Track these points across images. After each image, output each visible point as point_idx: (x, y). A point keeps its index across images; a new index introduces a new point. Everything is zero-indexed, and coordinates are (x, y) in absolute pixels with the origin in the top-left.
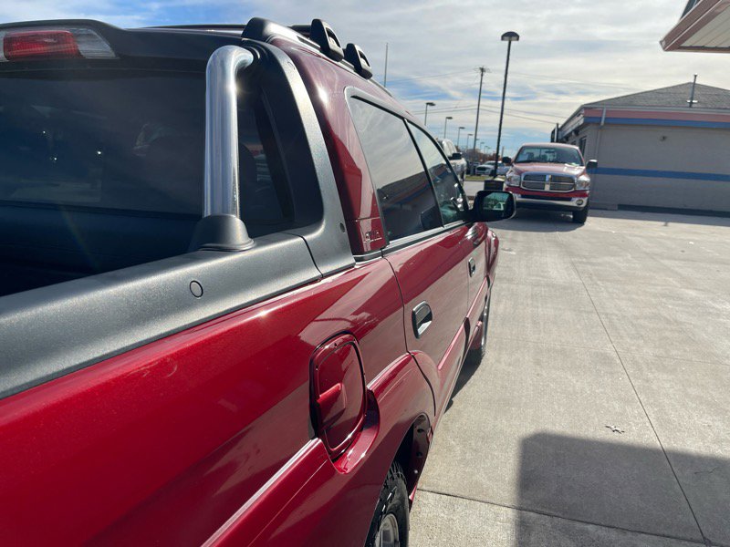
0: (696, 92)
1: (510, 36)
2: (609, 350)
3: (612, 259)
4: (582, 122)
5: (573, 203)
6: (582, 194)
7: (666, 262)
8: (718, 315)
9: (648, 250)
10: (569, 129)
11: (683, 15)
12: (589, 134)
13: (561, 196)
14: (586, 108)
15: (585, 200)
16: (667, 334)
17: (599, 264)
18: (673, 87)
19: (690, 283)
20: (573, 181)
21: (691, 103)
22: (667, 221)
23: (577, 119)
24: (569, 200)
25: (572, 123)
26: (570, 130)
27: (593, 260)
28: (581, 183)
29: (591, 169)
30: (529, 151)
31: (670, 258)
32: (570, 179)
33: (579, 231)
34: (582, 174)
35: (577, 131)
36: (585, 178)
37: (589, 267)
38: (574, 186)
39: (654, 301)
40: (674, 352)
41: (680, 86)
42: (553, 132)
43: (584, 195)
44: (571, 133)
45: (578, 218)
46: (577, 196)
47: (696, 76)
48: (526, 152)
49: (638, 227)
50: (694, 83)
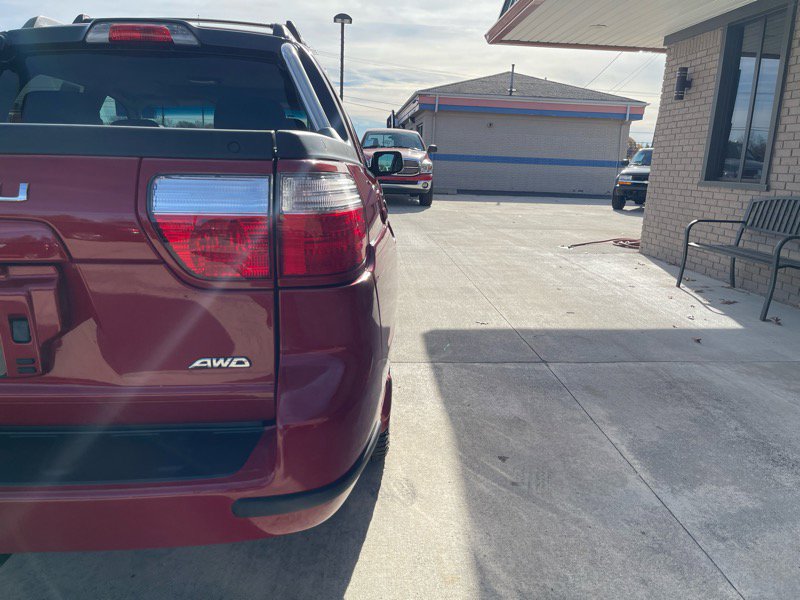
0: (515, 81)
1: (343, 18)
2: (470, 285)
3: (460, 231)
4: (417, 109)
5: (419, 186)
6: (426, 177)
7: (502, 230)
8: (543, 260)
9: (487, 223)
10: (405, 116)
11: (501, 15)
12: (425, 120)
13: (408, 179)
14: (420, 95)
15: (429, 183)
16: (509, 273)
17: (450, 235)
18: (495, 76)
19: (522, 243)
20: (418, 165)
21: (511, 91)
22: (499, 201)
23: (412, 106)
24: (416, 183)
25: (408, 110)
26: (407, 117)
27: (443, 232)
28: (425, 167)
29: (432, 153)
30: (375, 137)
31: (503, 228)
32: (415, 163)
33: (427, 212)
34: (425, 158)
35: (412, 118)
36: (427, 162)
37: (443, 237)
38: (419, 170)
39: (496, 255)
40: (514, 283)
41: (501, 74)
42: (389, 120)
43: (428, 178)
44: (407, 120)
45: (425, 201)
46: (421, 180)
47: (513, 66)
48: (370, 137)
49: (476, 207)
50: (513, 72)
